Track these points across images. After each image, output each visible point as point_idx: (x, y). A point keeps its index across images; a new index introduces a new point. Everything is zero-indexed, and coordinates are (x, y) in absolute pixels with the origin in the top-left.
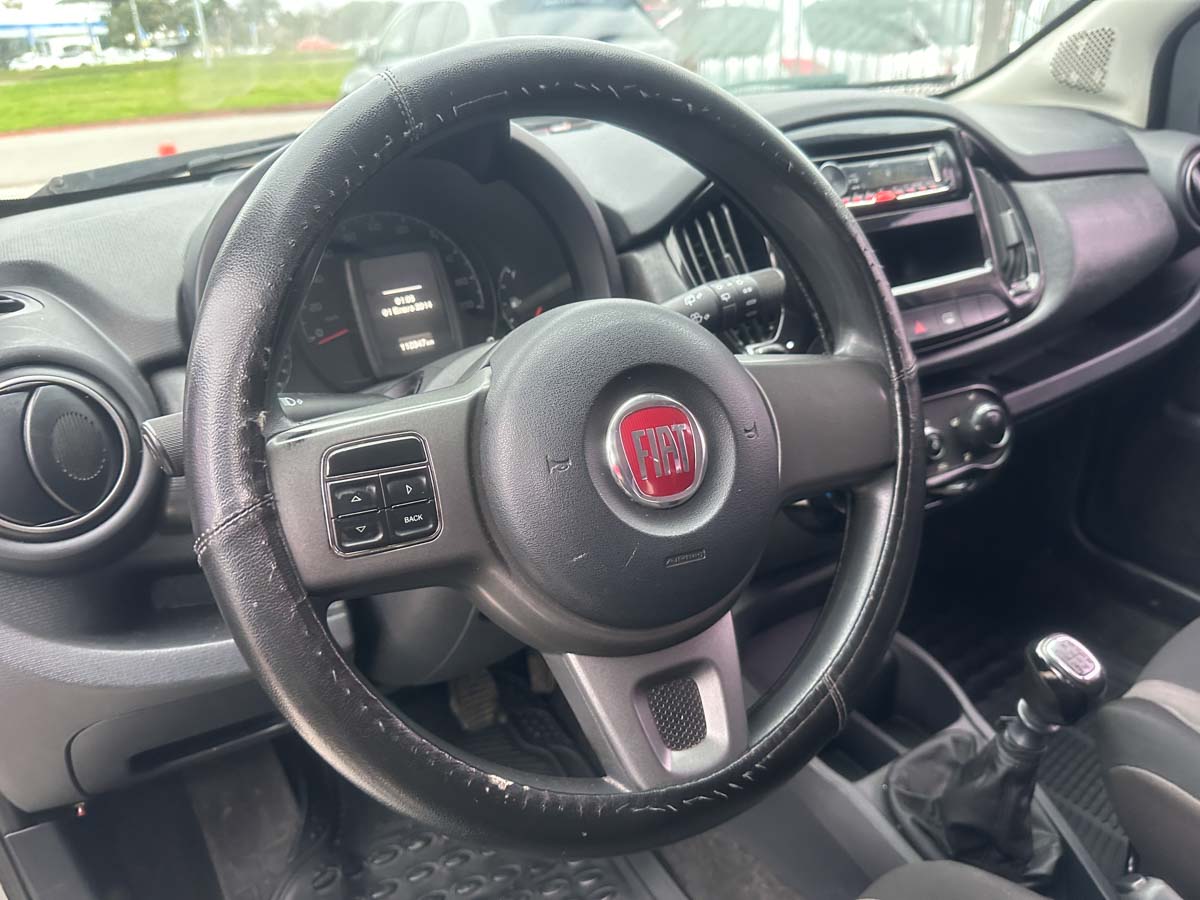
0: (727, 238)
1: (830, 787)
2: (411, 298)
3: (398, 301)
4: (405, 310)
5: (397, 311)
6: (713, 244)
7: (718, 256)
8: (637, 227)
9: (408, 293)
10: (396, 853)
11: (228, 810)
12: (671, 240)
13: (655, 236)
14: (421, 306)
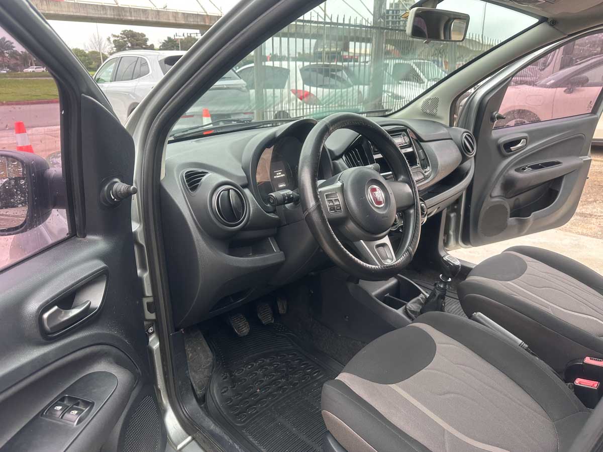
0: (358, 157)
1: (391, 311)
2: (280, 173)
3: (277, 174)
4: (279, 176)
5: (277, 177)
6: (354, 158)
7: (356, 161)
8: (337, 154)
9: (279, 172)
10: (243, 370)
11: (190, 355)
12: (344, 157)
13: (340, 156)
14: (282, 175)
